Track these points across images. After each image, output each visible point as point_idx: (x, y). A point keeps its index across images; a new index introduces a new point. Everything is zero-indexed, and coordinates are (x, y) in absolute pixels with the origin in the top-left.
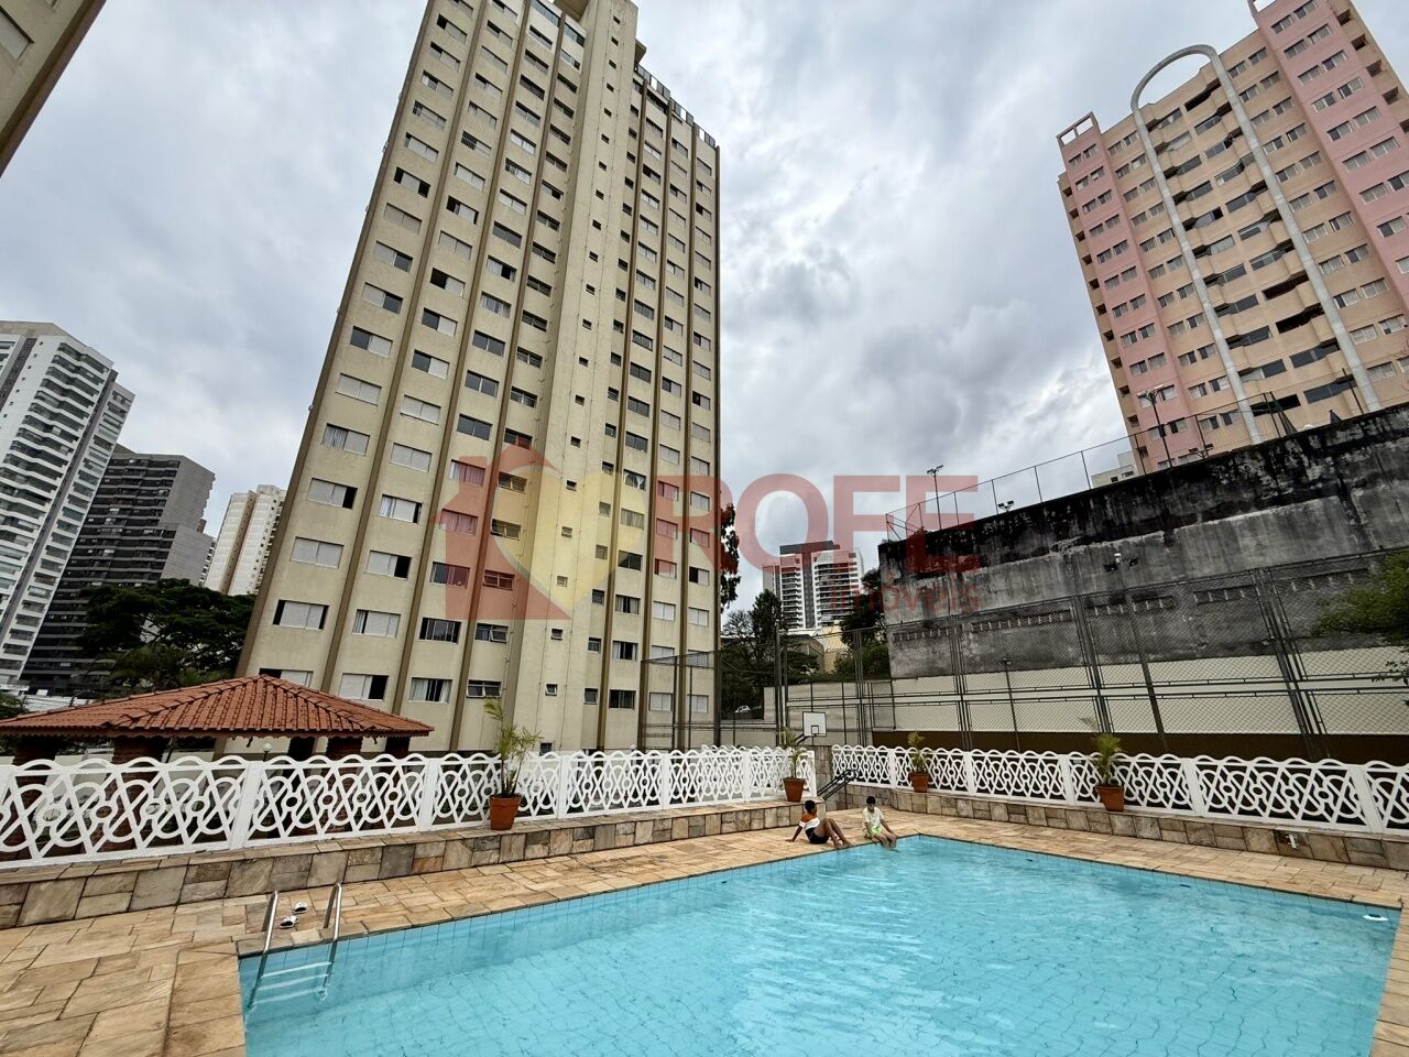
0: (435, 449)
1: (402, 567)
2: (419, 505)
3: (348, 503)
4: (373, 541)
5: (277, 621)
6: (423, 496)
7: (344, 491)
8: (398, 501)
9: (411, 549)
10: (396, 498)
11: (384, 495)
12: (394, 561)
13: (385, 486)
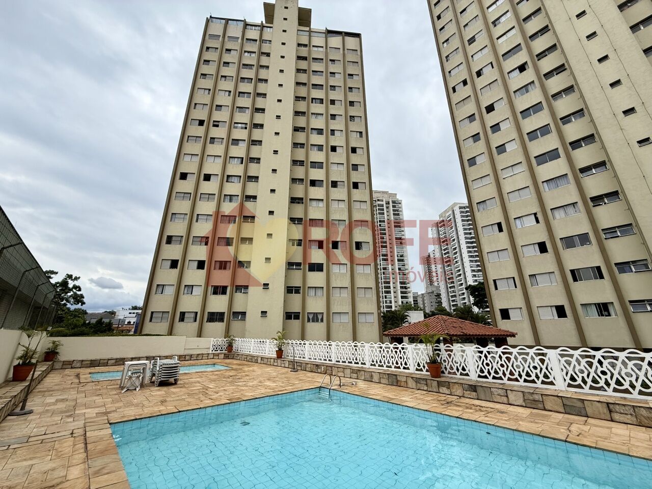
0: (529, 182)
1: (543, 247)
2: (535, 214)
3: (501, 230)
4: (520, 242)
5: (496, 288)
6: (536, 209)
7: (496, 225)
8: (524, 218)
9: (543, 237)
10: (521, 217)
11: (515, 219)
12: (537, 247)
13: (513, 215)
